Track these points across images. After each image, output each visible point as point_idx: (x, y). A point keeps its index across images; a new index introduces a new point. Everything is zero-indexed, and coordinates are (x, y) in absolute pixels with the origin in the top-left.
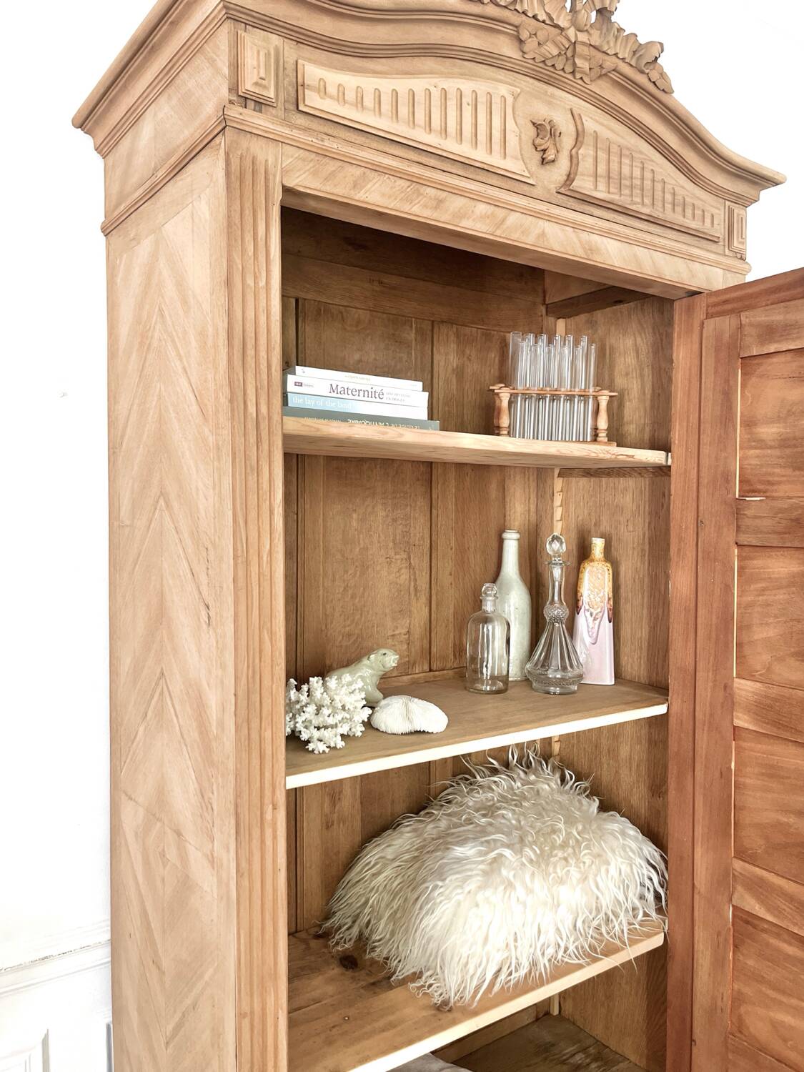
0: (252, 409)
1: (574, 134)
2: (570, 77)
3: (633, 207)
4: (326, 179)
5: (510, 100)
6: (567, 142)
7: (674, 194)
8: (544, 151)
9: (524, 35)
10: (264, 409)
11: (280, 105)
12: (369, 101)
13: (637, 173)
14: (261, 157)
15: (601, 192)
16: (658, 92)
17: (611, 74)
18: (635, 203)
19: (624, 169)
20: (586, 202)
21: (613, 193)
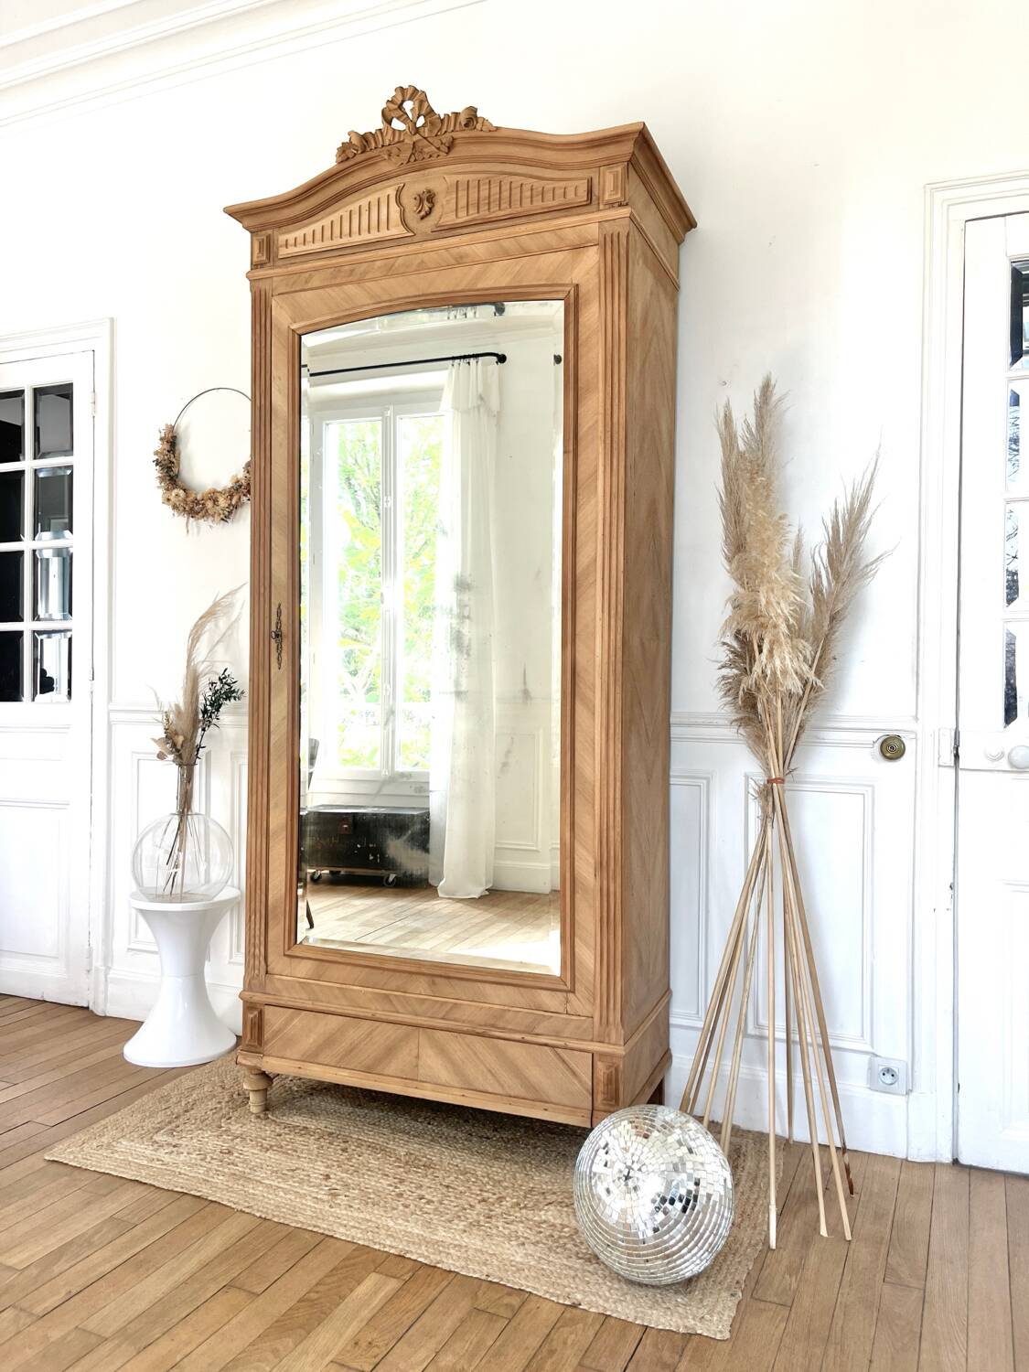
0: (258, 402)
1: (446, 189)
2: (432, 159)
3: (492, 216)
4: (293, 285)
5: (393, 194)
6: (442, 196)
7: (533, 190)
9: (387, 158)
10: (263, 401)
11: (270, 261)
13: (495, 190)
14: (263, 289)
15: (463, 217)
16: (489, 134)
17: (457, 142)
18: (494, 212)
19: (484, 193)
20: (452, 230)
21: (473, 214)
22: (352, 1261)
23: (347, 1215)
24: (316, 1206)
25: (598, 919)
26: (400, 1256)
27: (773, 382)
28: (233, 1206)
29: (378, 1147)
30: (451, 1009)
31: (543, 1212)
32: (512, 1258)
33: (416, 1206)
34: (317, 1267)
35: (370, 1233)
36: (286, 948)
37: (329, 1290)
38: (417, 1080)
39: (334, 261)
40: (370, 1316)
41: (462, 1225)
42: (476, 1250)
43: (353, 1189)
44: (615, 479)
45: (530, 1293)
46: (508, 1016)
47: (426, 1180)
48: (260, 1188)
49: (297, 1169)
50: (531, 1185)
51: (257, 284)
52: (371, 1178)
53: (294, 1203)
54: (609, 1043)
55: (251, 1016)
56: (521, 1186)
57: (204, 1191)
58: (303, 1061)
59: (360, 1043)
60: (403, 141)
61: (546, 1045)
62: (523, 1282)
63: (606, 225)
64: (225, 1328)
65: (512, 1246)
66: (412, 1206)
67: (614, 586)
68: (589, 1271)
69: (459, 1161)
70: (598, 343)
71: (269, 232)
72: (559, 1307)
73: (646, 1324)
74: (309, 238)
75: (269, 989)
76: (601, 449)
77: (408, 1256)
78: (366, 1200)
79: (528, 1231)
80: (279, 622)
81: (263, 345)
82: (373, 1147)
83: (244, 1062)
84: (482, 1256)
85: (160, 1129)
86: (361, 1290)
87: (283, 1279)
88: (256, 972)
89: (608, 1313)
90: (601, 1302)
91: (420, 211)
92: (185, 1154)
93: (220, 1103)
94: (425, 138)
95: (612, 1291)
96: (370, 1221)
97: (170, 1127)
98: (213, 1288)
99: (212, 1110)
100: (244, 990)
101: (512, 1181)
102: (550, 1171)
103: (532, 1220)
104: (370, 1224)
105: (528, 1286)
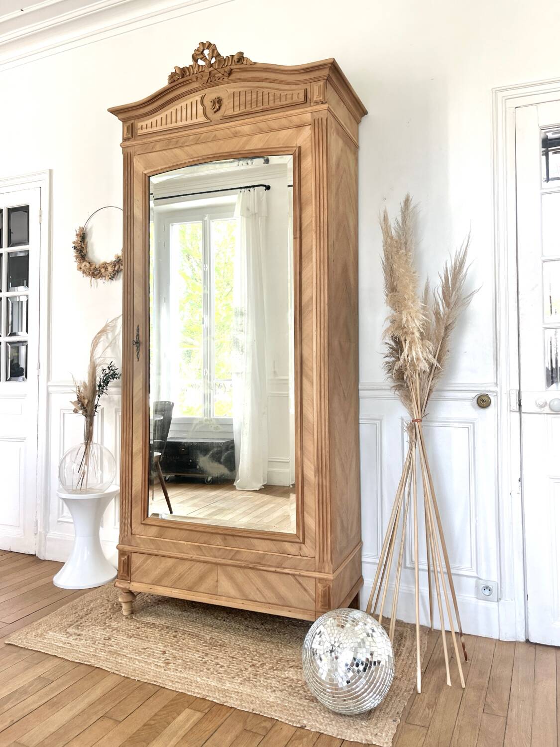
2: (219, 80)
3: (253, 110)
5: (199, 100)
6: (225, 101)
7: (275, 96)
9: (195, 80)
10: (129, 213)
11: (132, 137)
13: (254, 96)
15: (237, 112)
16: (250, 66)
17: (233, 71)
18: (254, 108)
19: (248, 98)
20: (231, 118)
21: (243, 110)
22: (175, 702)
23: (174, 675)
24: (157, 670)
25: (317, 501)
26: (203, 699)
27: (410, 198)
28: (109, 670)
29: (194, 634)
30: (236, 553)
31: (286, 672)
32: (268, 699)
33: (214, 669)
34: (156, 705)
35: (186, 686)
36: (142, 520)
37: (161, 719)
38: (217, 595)
39: (167, 136)
40: (184, 734)
41: (240, 680)
42: (247, 695)
43: (179, 660)
44: (322, 253)
45: (277, 720)
46: (267, 557)
47: (221, 654)
48: (125, 660)
49: (147, 648)
50: (281, 656)
51: (126, 149)
52: (189, 653)
53: (144, 668)
54: (324, 573)
55: (123, 559)
56: (275, 656)
57: (93, 662)
58: (153, 584)
59: (184, 574)
60: (204, 71)
61: (289, 574)
62: (273, 713)
63: (315, 114)
64: (100, 742)
65: (268, 692)
66: (212, 670)
67: (322, 312)
68: (312, 707)
69: (240, 642)
70: (311, 179)
71: (133, 121)
72: (294, 728)
73: (343, 738)
74: (154, 124)
75: (133, 543)
76: (314, 237)
77: (207, 699)
78: (185, 666)
79: (278, 683)
80: (138, 335)
81: (129, 183)
82: (191, 635)
83: (119, 585)
84: (250, 699)
85: (71, 625)
86: (181, 718)
87: (135, 713)
88: (126, 533)
89: (322, 732)
90: (318, 725)
91: (214, 109)
92: (84, 640)
93: (106, 609)
94: (216, 69)
95: (324, 719)
96: (187, 678)
97: (77, 624)
98: (95, 718)
99: (101, 614)
100: (119, 544)
101: (270, 654)
102: (292, 648)
103: (280, 677)
104: (187, 680)
105: (276, 715)
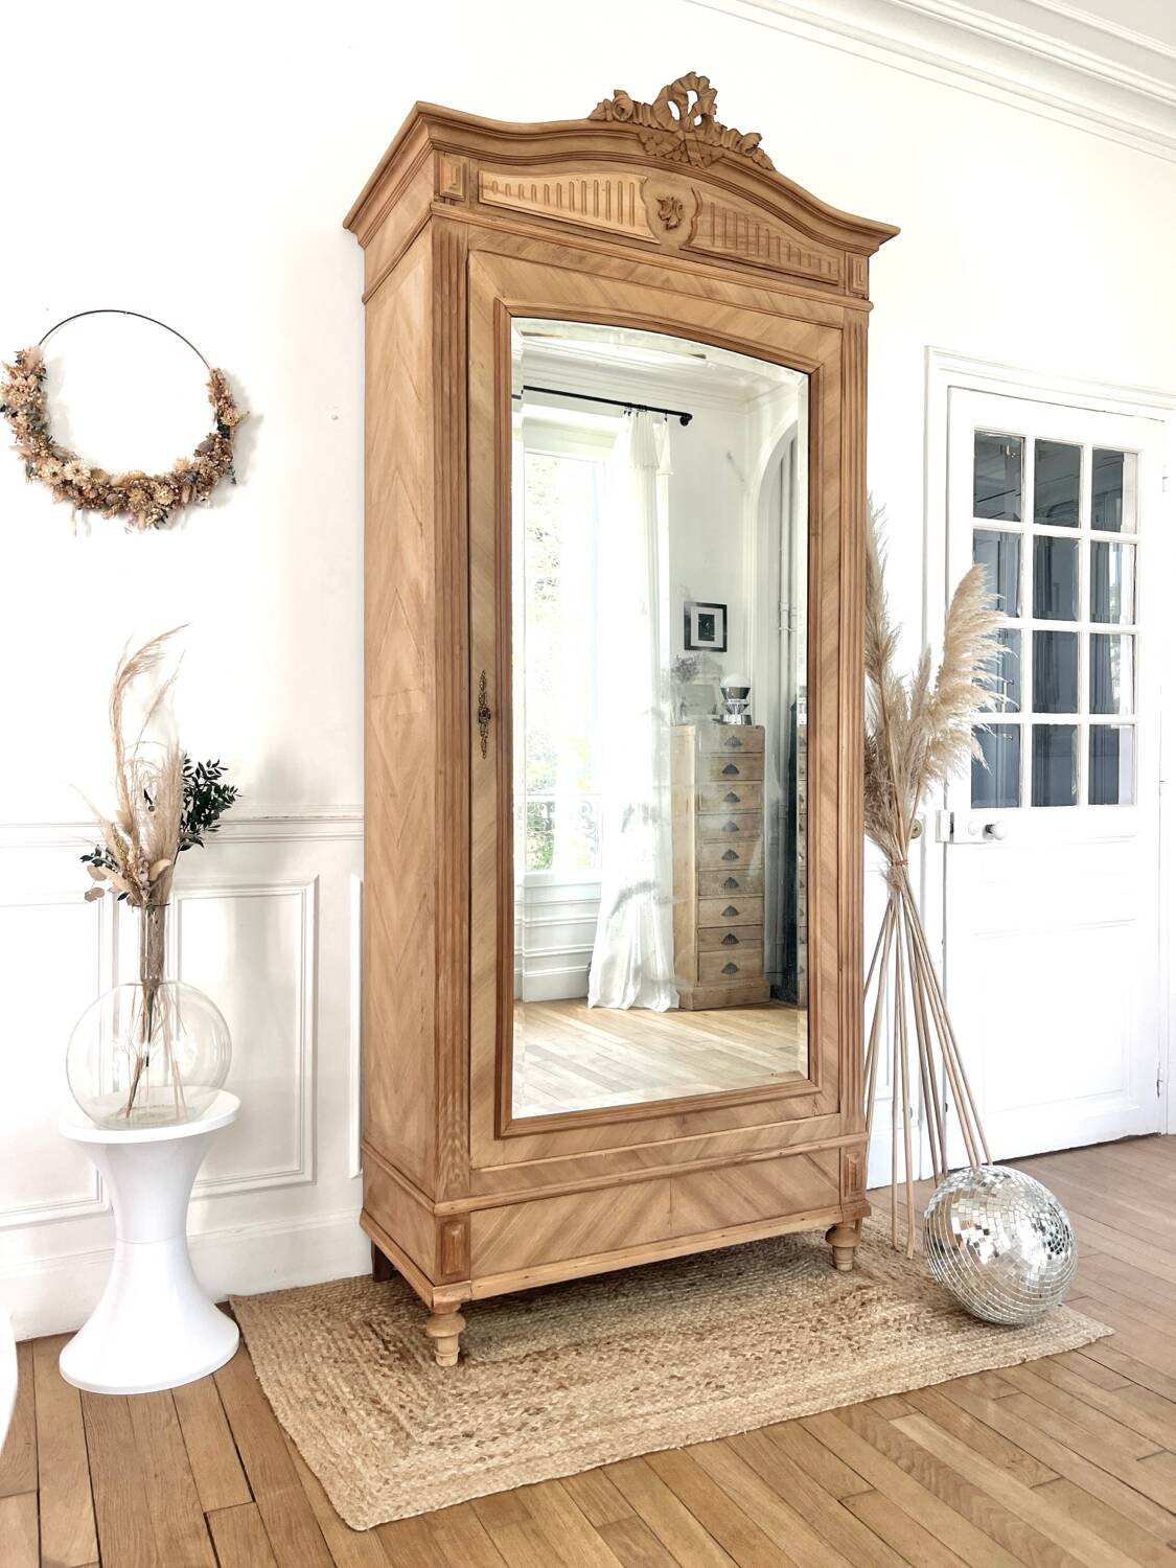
0: (446, 389)
1: (695, 206)
2: (688, 165)
3: (749, 259)
4: (499, 245)
5: (637, 185)
6: (689, 212)
7: (789, 248)
8: (668, 219)
9: (644, 140)
10: (454, 390)
11: (467, 201)
12: (528, 194)
13: (752, 231)
14: (454, 235)
15: (718, 248)
16: (763, 170)
18: (751, 255)
19: (741, 230)
20: (706, 255)
21: (729, 249)
38: (671, 1238)
46: (764, 1135)
51: (443, 223)
54: (854, 1134)
61: (801, 1154)
71: (471, 161)
75: (477, 1189)
76: (846, 538)
80: (483, 697)
83: (445, 1300)
85: (401, 1431)
88: (456, 1171)
